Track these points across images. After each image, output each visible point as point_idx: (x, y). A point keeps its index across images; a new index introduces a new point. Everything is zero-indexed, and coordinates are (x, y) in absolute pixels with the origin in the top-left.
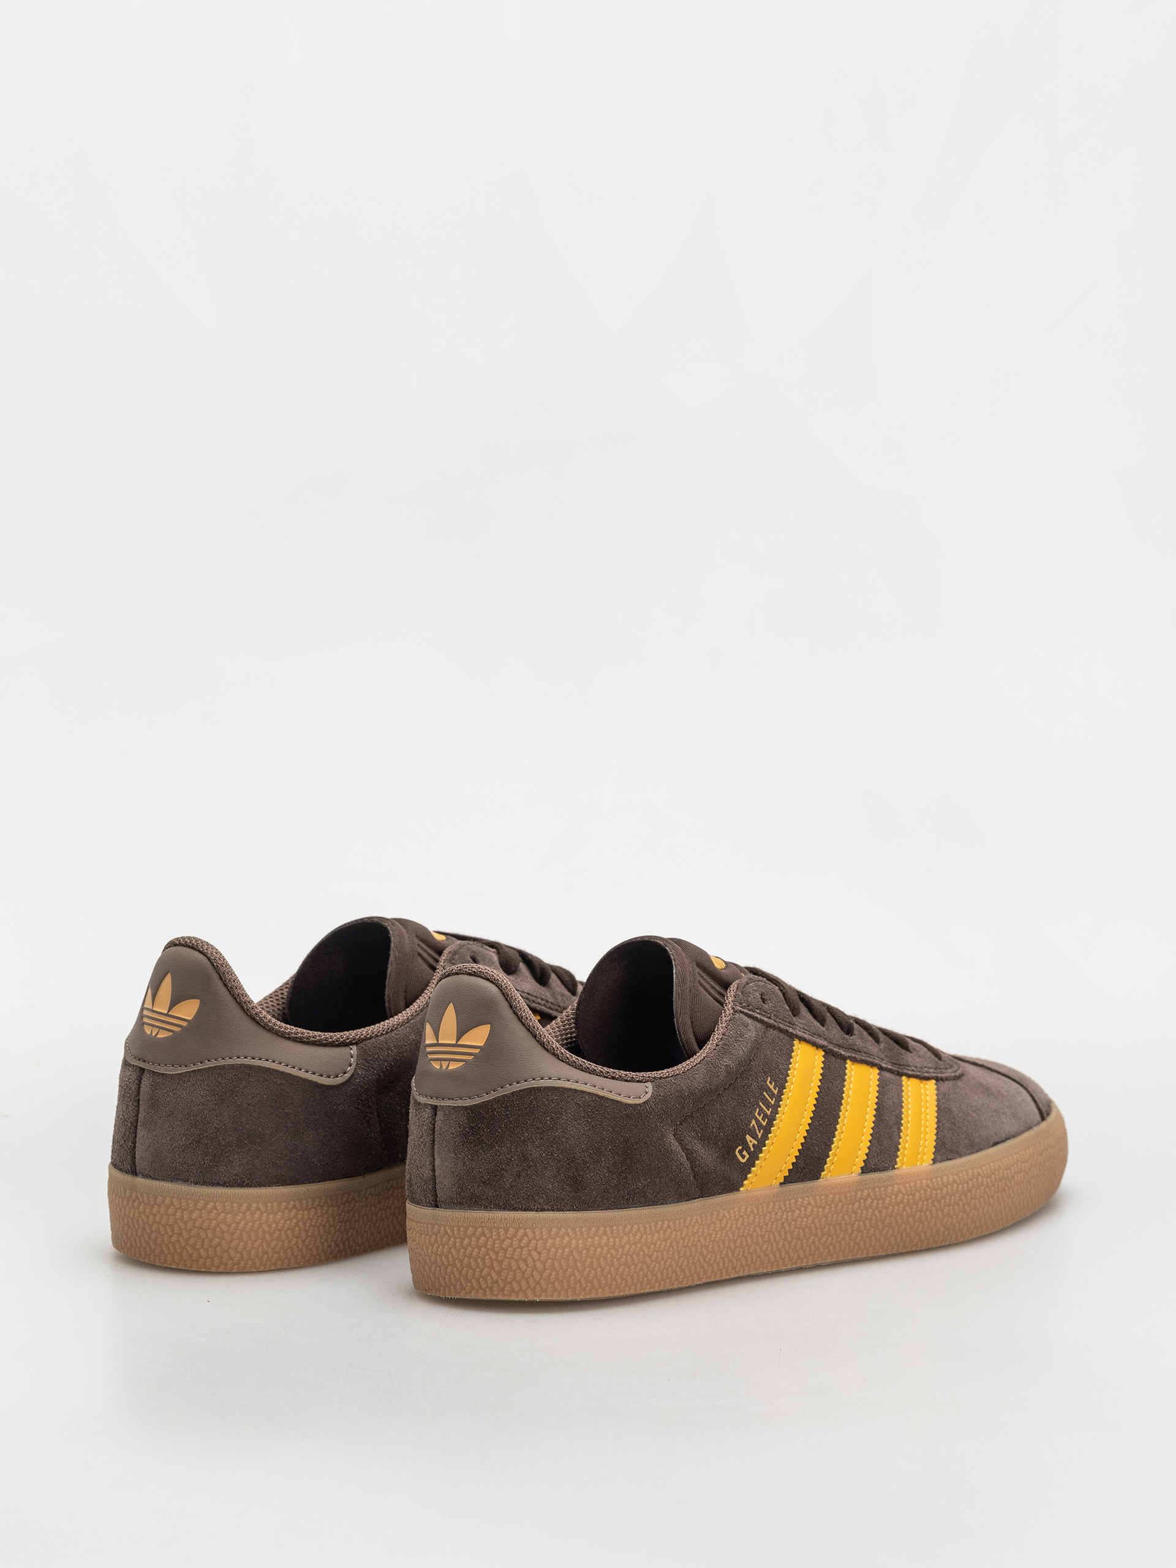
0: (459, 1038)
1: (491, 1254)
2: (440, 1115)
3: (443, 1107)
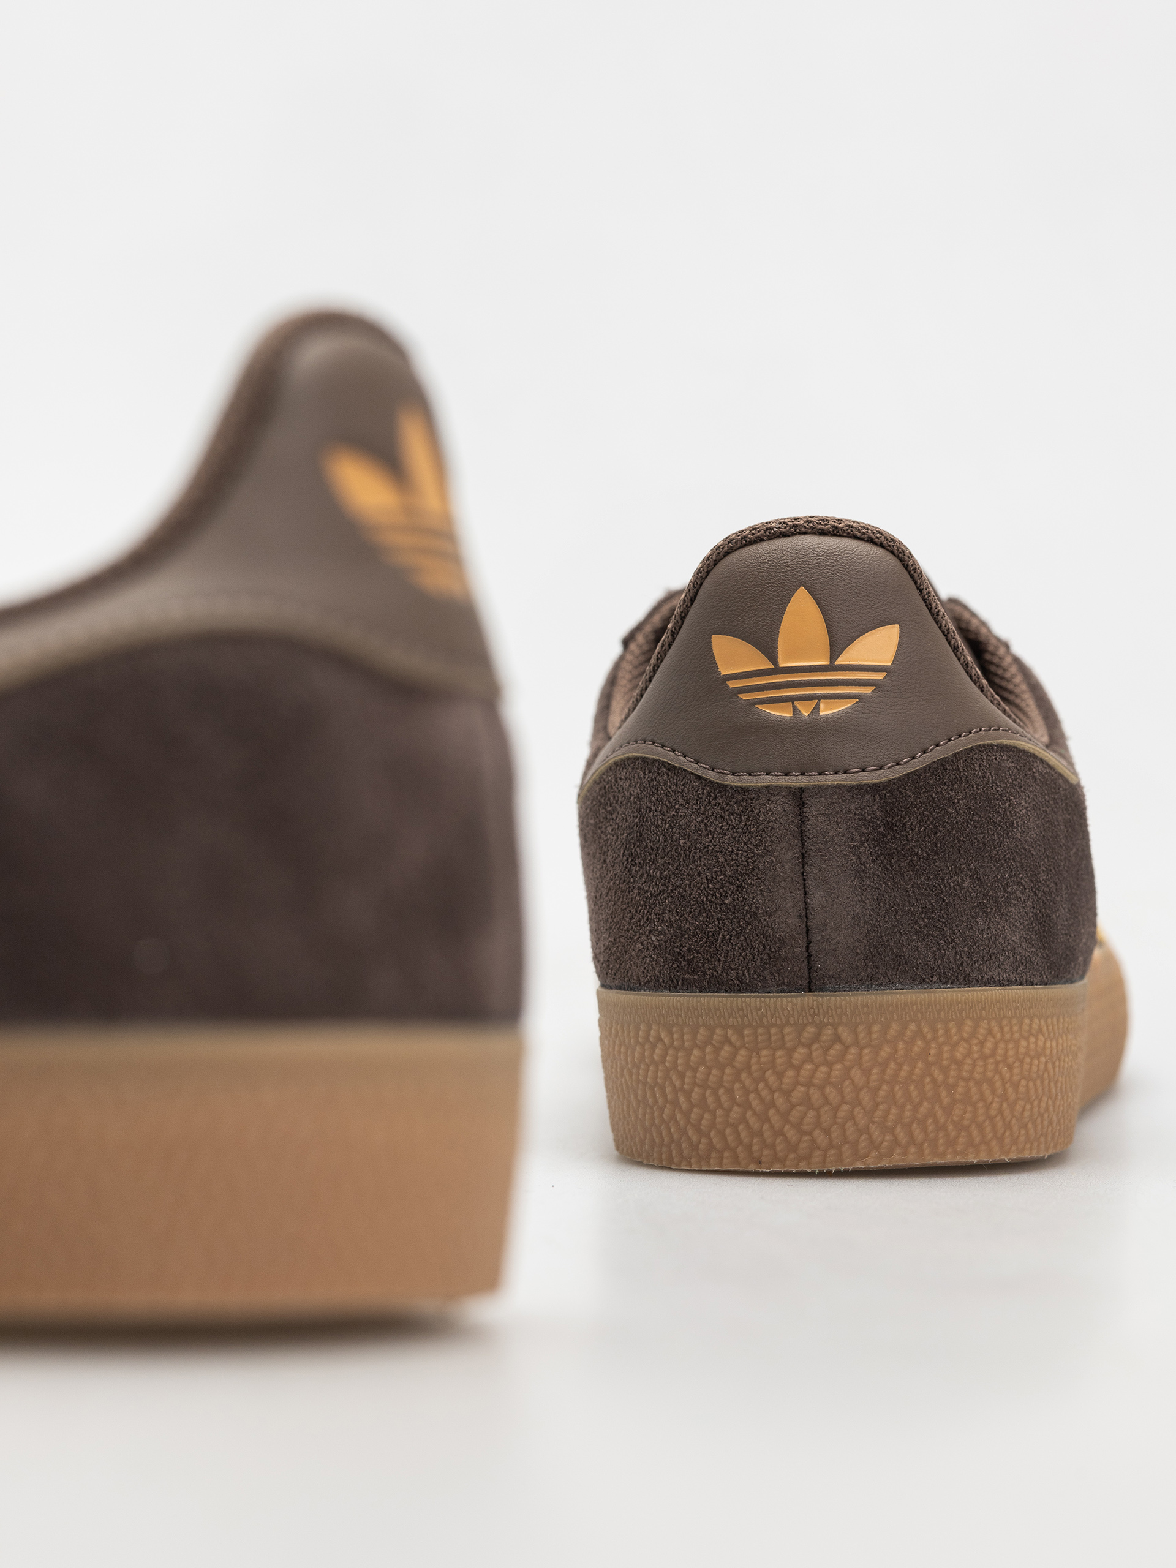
0: (835, 652)
1: (936, 1072)
2: (815, 808)
3: (820, 790)
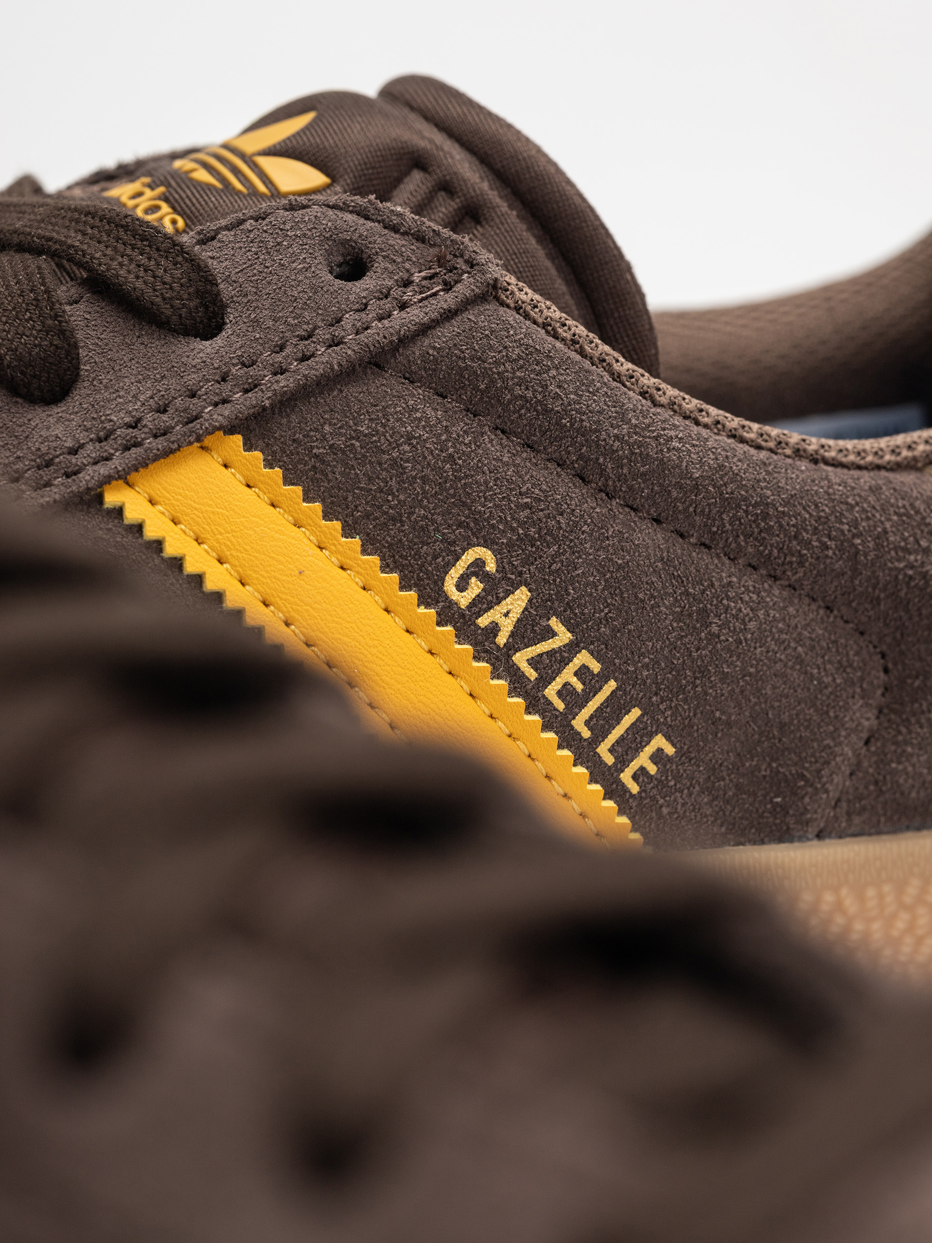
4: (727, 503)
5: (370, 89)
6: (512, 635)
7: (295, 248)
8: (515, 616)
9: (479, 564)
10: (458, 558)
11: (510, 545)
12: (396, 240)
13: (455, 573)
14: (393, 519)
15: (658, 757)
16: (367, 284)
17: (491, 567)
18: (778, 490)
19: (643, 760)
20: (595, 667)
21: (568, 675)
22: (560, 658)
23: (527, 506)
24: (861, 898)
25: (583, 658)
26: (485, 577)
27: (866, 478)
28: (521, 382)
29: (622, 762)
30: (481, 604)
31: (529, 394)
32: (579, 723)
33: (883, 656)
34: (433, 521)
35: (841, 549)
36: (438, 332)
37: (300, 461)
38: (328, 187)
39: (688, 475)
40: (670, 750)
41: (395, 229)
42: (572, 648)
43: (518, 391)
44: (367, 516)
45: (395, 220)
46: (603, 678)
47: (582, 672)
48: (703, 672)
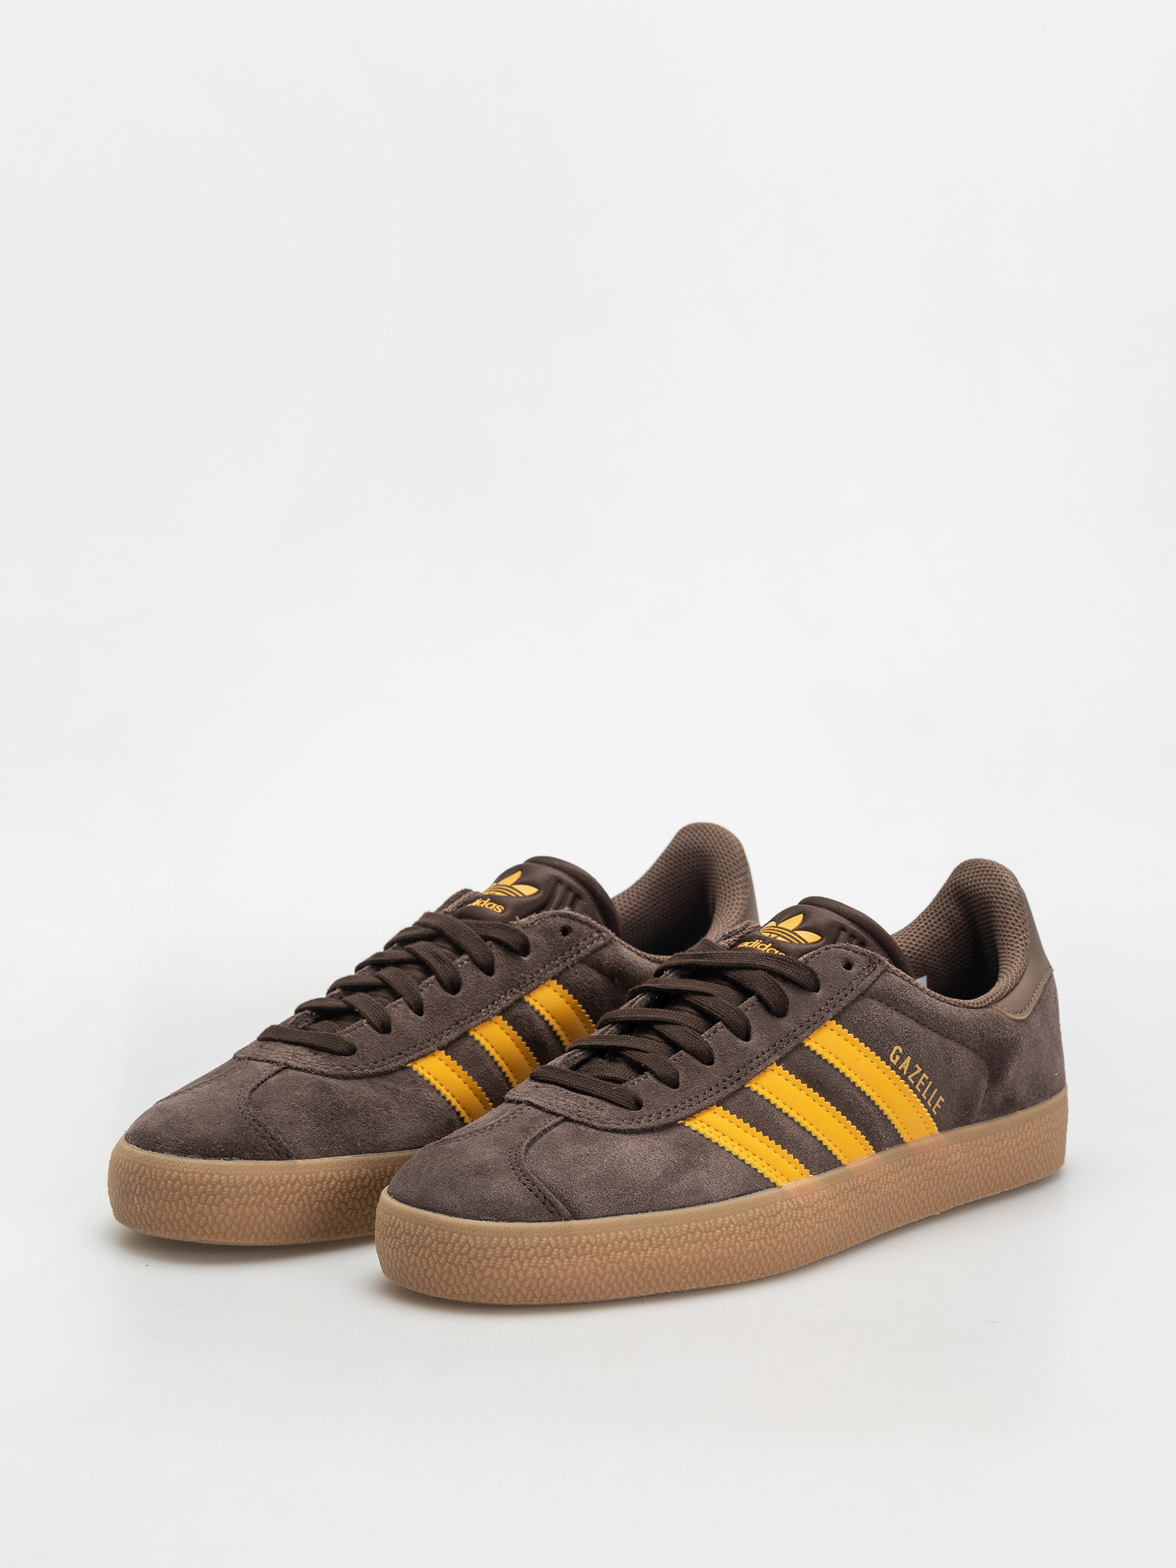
4: (955, 1024)
5: (796, 904)
6: (908, 1071)
7: (834, 962)
8: (908, 1065)
9: (898, 1051)
10: (893, 1049)
11: (905, 1044)
12: (858, 956)
13: (892, 1056)
14: (875, 1040)
15: (941, 1103)
16: (854, 970)
17: (901, 1051)
18: (964, 1018)
19: (937, 1104)
20: (927, 1078)
21: (921, 1081)
22: (919, 1076)
23: (907, 1032)
24: (986, 1140)
25: (924, 1076)
26: (899, 1054)
27: (981, 1012)
28: (901, 995)
29: (933, 1105)
30: (900, 1062)
31: (904, 998)
32: (923, 1095)
33: (988, 1065)
34: (885, 1040)
35: (980, 1033)
36: (877, 983)
37: (850, 1026)
38: (821, 939)
39: (943, 1017)
40: (943, 1100)
41: (856, 952)
42: (922, 1073)
43: (901, 998)
44: (869, 1040)
45: (856, 950)
46: (929, 1080)
47: (924, 1080)
48: (950, 1076)
